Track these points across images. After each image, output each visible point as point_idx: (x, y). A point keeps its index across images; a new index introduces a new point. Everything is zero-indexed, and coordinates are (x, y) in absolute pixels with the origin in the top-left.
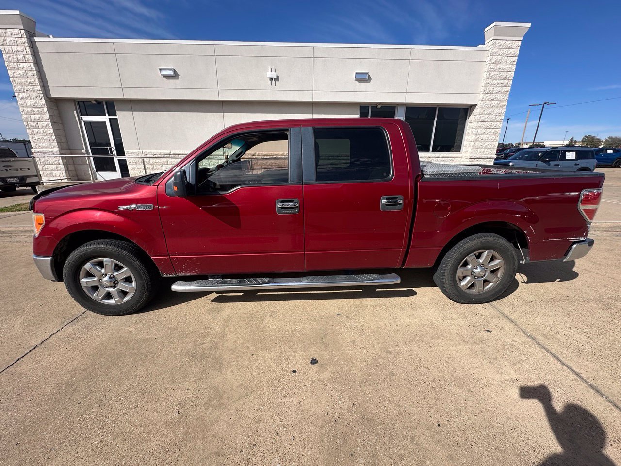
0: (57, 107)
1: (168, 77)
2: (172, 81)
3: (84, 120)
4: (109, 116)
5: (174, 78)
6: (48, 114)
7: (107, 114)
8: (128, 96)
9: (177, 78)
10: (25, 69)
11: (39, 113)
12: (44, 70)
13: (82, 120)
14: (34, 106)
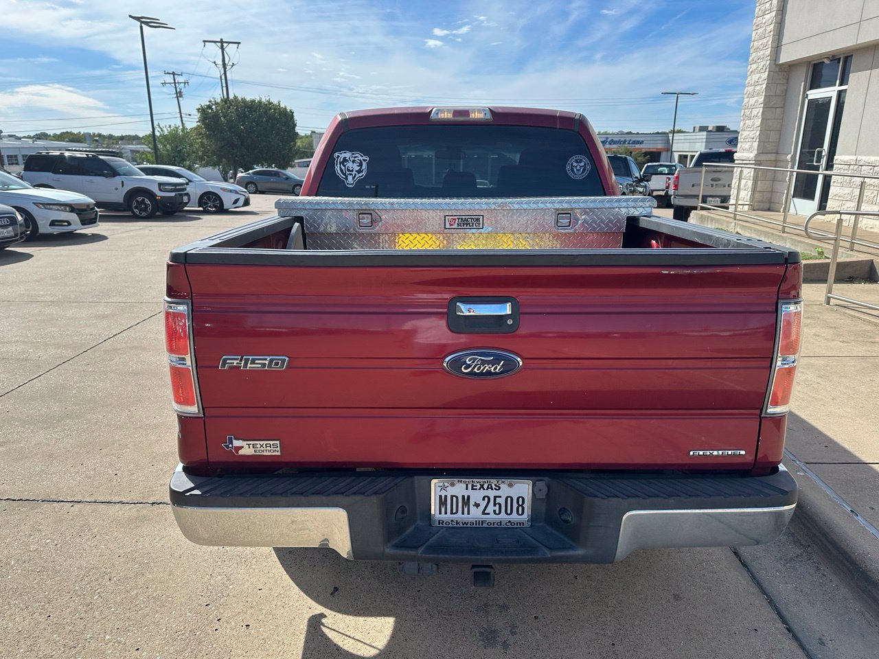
0: (787, 80)
3: (809, 98)
4: (840, 85)
7: (838, 82)
8: (862, 40)
10: (766, 24)
11: (758, 95)
12: (786, 18)
13: (807, 97)
14: (756, 84)
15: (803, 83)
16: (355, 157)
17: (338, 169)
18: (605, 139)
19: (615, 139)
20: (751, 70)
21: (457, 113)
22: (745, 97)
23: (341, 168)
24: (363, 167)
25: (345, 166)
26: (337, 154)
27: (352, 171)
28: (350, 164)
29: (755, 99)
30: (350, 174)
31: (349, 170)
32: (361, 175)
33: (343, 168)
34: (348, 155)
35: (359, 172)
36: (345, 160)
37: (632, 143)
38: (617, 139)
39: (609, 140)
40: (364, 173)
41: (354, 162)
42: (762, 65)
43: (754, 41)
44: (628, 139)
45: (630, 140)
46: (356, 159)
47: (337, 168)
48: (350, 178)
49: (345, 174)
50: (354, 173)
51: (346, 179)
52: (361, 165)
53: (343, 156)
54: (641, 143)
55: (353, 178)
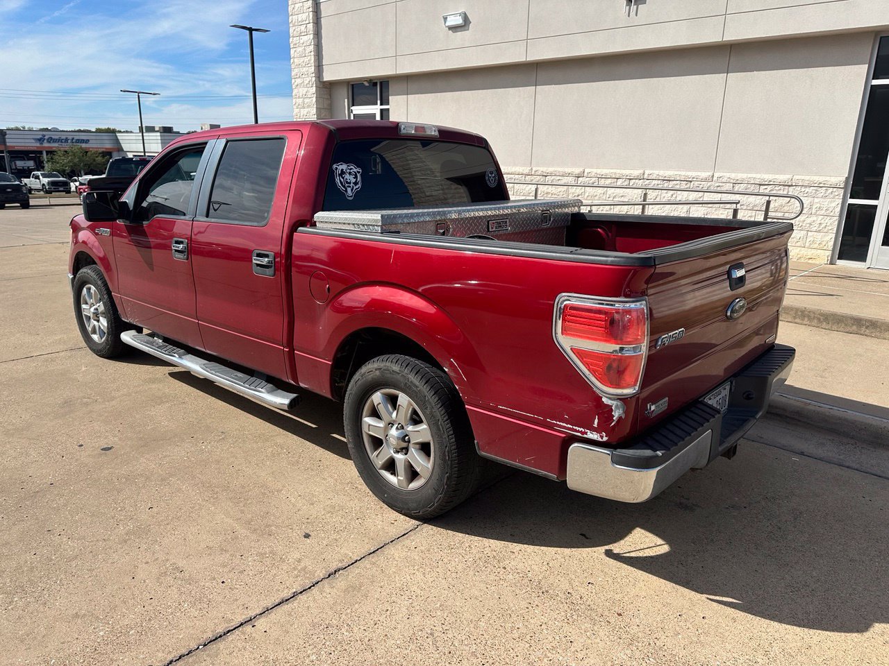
0: (330, 95)
1: (454, 28)
2: (459, 34)
3: (354, 112)
4: (381, 104)
5: (462, 29)
6: (315, 106)
7: (379, 102)
8: (401, 71)
9: (467, 28)
10: (305, 44)
11: (309, 106)
12: (323, 41)
13: (352, 112)
14: (305, 96)
15: (346, 100)
16: (350, 169)
17: (339, 181)
18: (41, 136)
19: (53, 137)
20: (296, 84)
21: (417, 128)
22: (295, 107)
23: (340, 181)
24: (358, 179)
25: (343, 178)
26: (335, 166)
27: (350, 183)
28: (347, 176)
29: (306, 110)
30: (350, 187)
31: (347, 183)
32: (357, 187)
33: (342, 180)
34: (344, 167)
35: (356, 183)
36: (343, 172)
37: (76, 142)
38: (57, 137)
39: (46, 137)
40: (359, 185)
41: (350, 173)
42: (308, 80)
43: (294, 58)
44: (70, 137)
45: (73, 139)
46: (351, 171)
47: (337, 180)
48: (349, 190)
49: (344, 187)
50: (352, 185)
51: (346, 191)
52: (356, 177)
53: (340, 167)
54: (87, 141)
55: (352, 190)
